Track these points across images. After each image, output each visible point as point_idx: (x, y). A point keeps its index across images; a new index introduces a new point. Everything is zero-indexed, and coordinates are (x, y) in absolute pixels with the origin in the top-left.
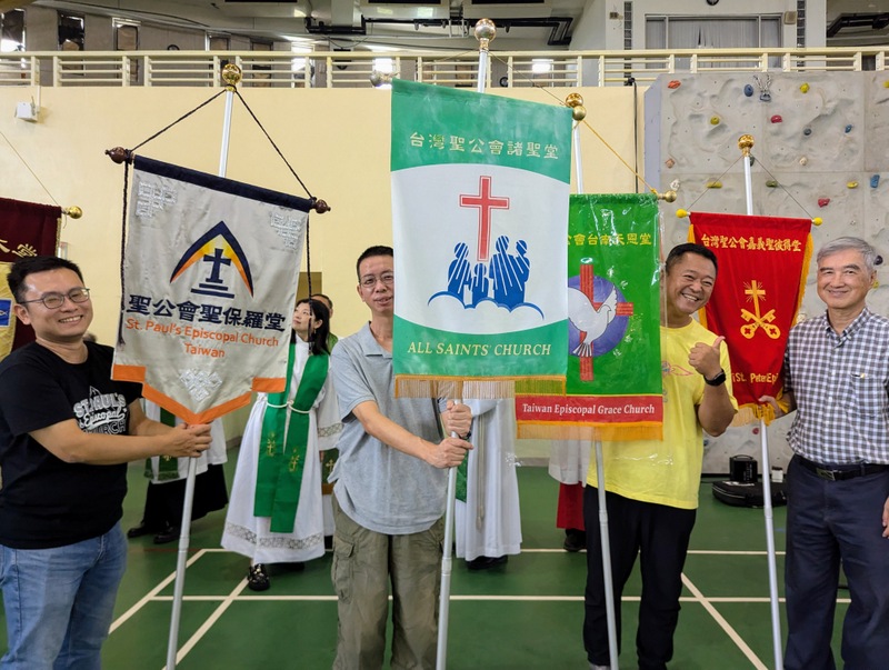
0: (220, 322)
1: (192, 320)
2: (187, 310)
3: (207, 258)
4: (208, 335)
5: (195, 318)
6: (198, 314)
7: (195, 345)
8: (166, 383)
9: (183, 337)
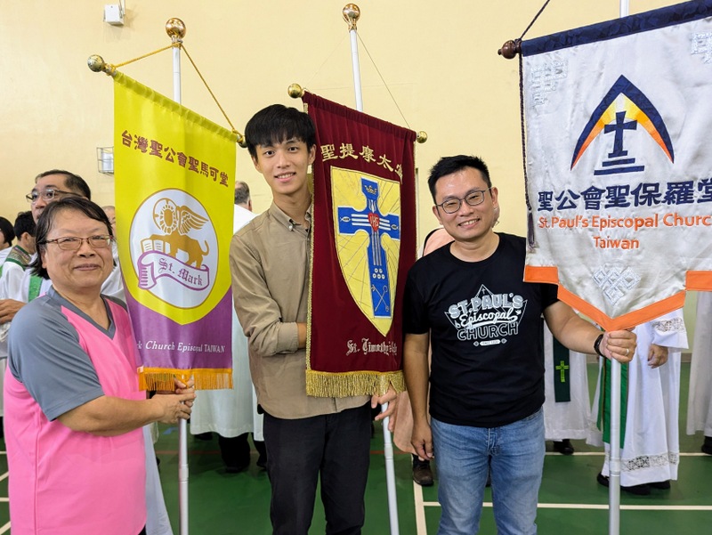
0: (628, 205)
1: (598, 208)
2: (592, 196)
3: (608, 129)
4: (616, 223)
5: (602, 205)
6: (604, 201)
7: (604, 237)
8: (578, 283)
9: (591, 230)
